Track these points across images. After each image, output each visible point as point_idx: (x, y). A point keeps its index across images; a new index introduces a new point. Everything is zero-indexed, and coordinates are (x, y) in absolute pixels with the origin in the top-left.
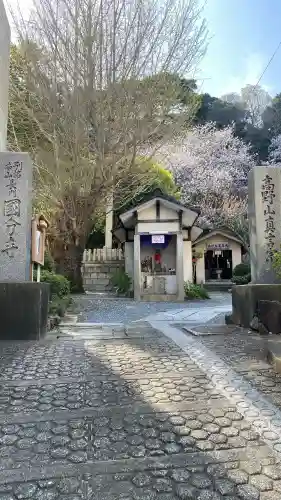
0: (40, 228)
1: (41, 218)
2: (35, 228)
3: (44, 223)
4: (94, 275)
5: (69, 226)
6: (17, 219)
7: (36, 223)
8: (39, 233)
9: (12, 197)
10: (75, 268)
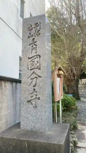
0: (59, 76)
1: (60, 69)
2: (56, 76)
3: (61, 72)
4: (83, 90)
5: (72, 70)
6: (38, 72)
7: (56, 73)
8: (58, 79)
9: (34, 54)
10: (76, 89)
